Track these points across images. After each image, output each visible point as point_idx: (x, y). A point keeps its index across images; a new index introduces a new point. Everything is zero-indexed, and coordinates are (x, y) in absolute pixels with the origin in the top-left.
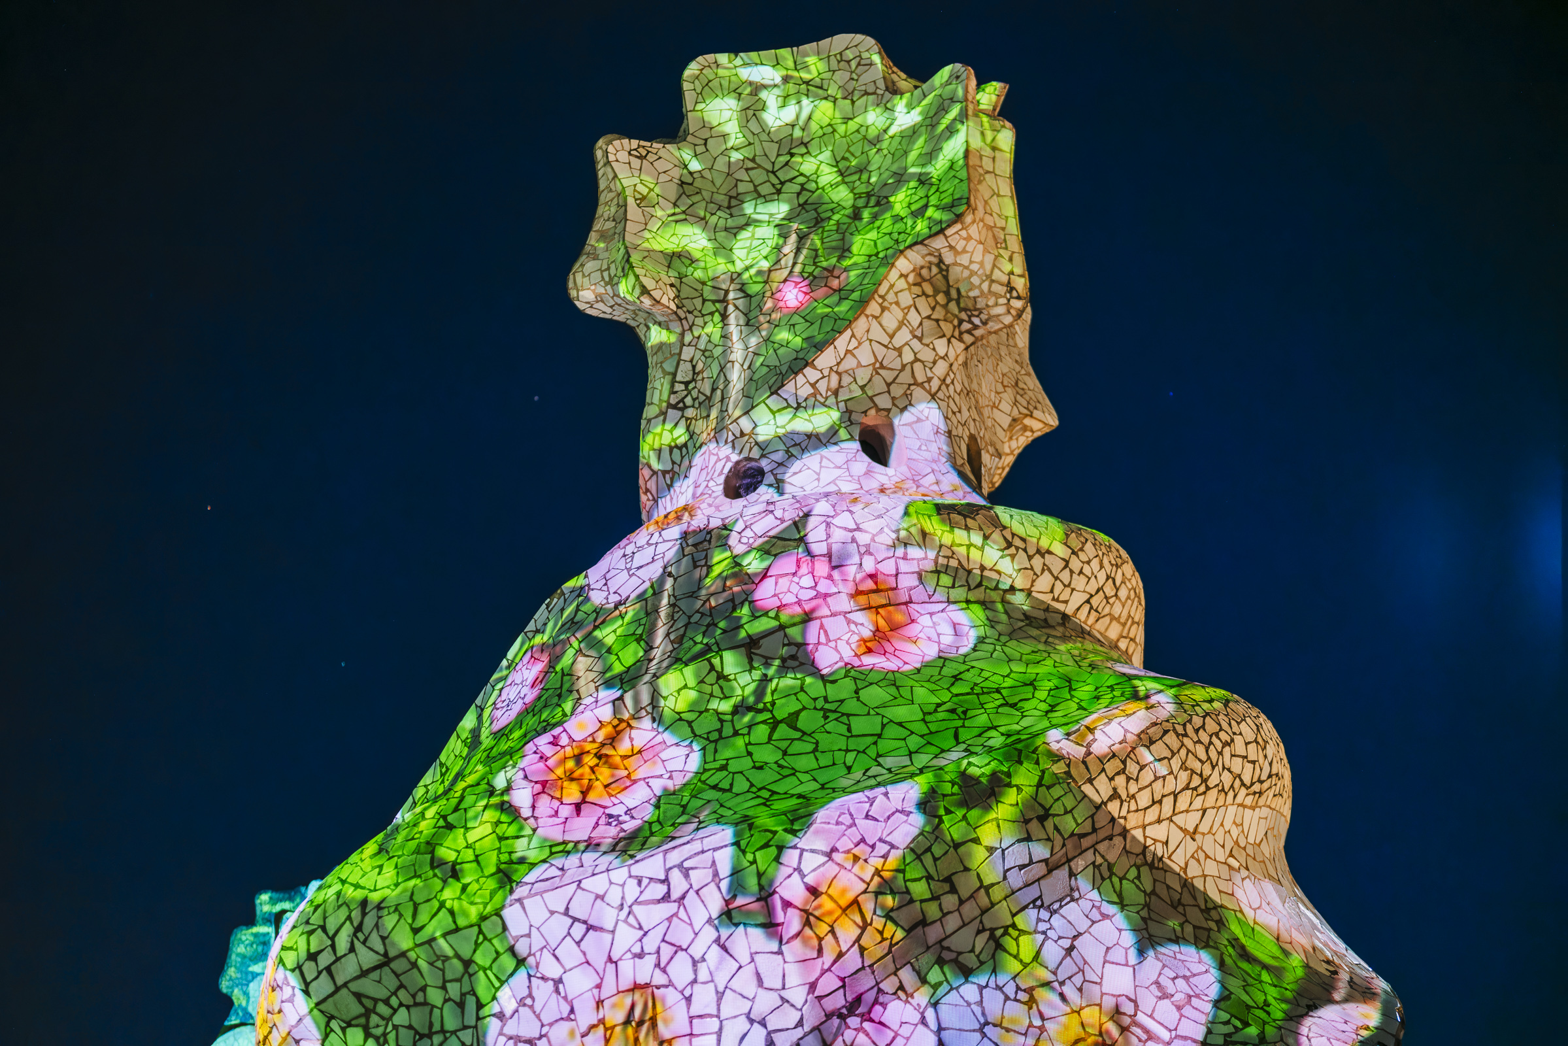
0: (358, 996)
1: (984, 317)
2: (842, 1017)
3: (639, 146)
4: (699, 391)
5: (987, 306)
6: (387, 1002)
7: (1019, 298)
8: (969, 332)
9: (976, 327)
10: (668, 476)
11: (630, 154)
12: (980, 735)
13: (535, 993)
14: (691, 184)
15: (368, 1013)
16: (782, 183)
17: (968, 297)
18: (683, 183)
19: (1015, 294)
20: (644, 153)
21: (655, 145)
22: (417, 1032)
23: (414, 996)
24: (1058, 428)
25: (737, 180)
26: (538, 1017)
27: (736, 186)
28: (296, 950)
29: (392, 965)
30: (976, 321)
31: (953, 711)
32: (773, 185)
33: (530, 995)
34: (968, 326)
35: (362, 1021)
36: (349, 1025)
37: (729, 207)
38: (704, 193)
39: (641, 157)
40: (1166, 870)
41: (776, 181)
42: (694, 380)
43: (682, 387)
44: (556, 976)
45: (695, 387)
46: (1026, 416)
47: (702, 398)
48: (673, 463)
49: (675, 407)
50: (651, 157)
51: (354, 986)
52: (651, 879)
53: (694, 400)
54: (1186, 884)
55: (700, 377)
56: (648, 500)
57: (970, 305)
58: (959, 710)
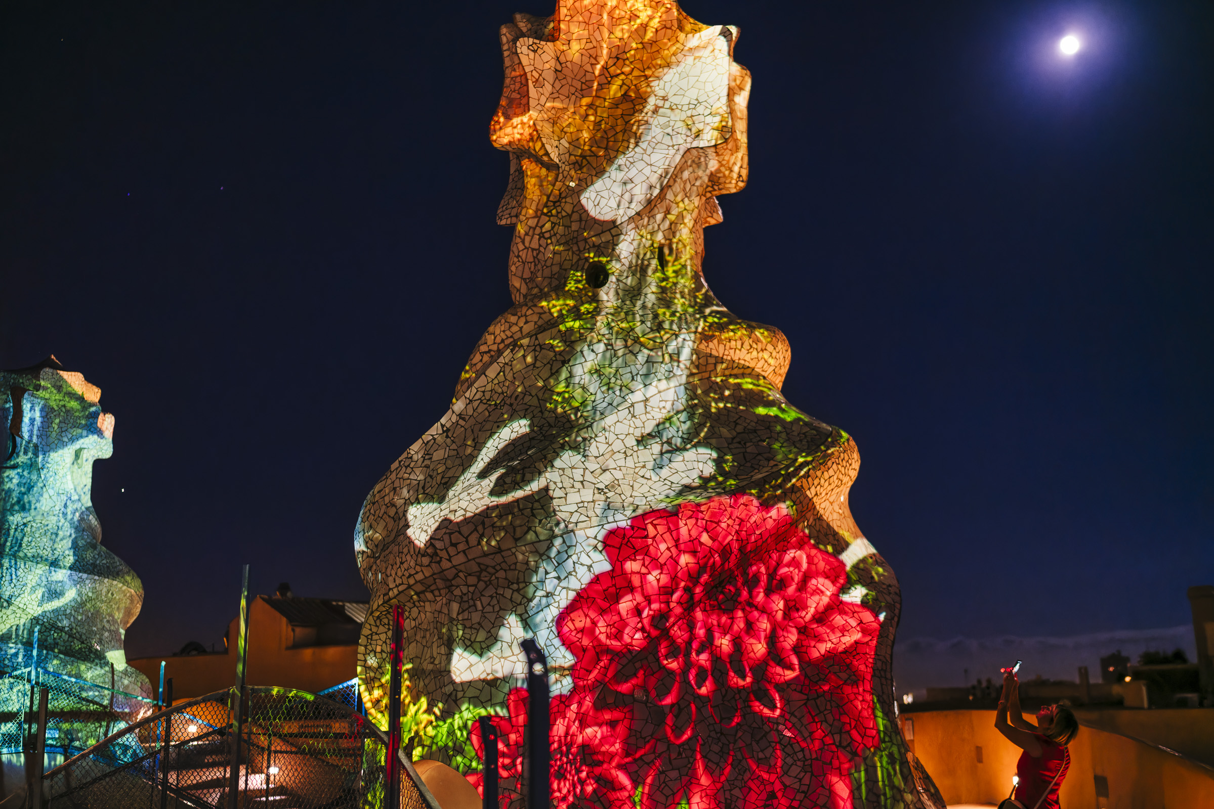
0: (479, 564)
1: (721, 187)
2: (716, 587)
3: (534, 43)
4: (562, 209)
5: (725, 182)
6: (494, 567)
7: (743, 181)
8: (710, 192)
9: (715, 190)
10: (535, 252)
11: (528, 48)
12: (754, 458)
13: (577, 570)
14: (560, 71)
15: (481, 571)
16: (612, 77)
17: (716, 176)
18: (556, 70)
19: (741, 179)
20: (536, 48)
21: (542, 43)
22: (510, 581)
23: (509, 566)
24: (722, 223)
25: (586, 71)
26: (579, 580)
27: (585, 75)
28: (443, 540)
29: (502, 553)
30: (716, 188)
31: (739, 443)
32: (606, 78)
33: (575, 571)
34: (711, 189)
35: (478, 574)
36: (470, 575)
37: (582, 90)
38: (568, 78)
39: (535, 51)
40: (823, 520)
41: (608, 75)
42: (559, 201)
43: (552, 204)
44: (589, 564)
45: (560, 206)
46: (709, 217)
47: (564, 214)
48: (540, 246)
49: (546, 214)
50: (540, 51)
51: (477, 560)
52: (639, 528)
53: (558, 213)
54: (828, 525)
55: (564, 200)
56: (519, 261)
57: (715, 180)
58: (742, 443)
